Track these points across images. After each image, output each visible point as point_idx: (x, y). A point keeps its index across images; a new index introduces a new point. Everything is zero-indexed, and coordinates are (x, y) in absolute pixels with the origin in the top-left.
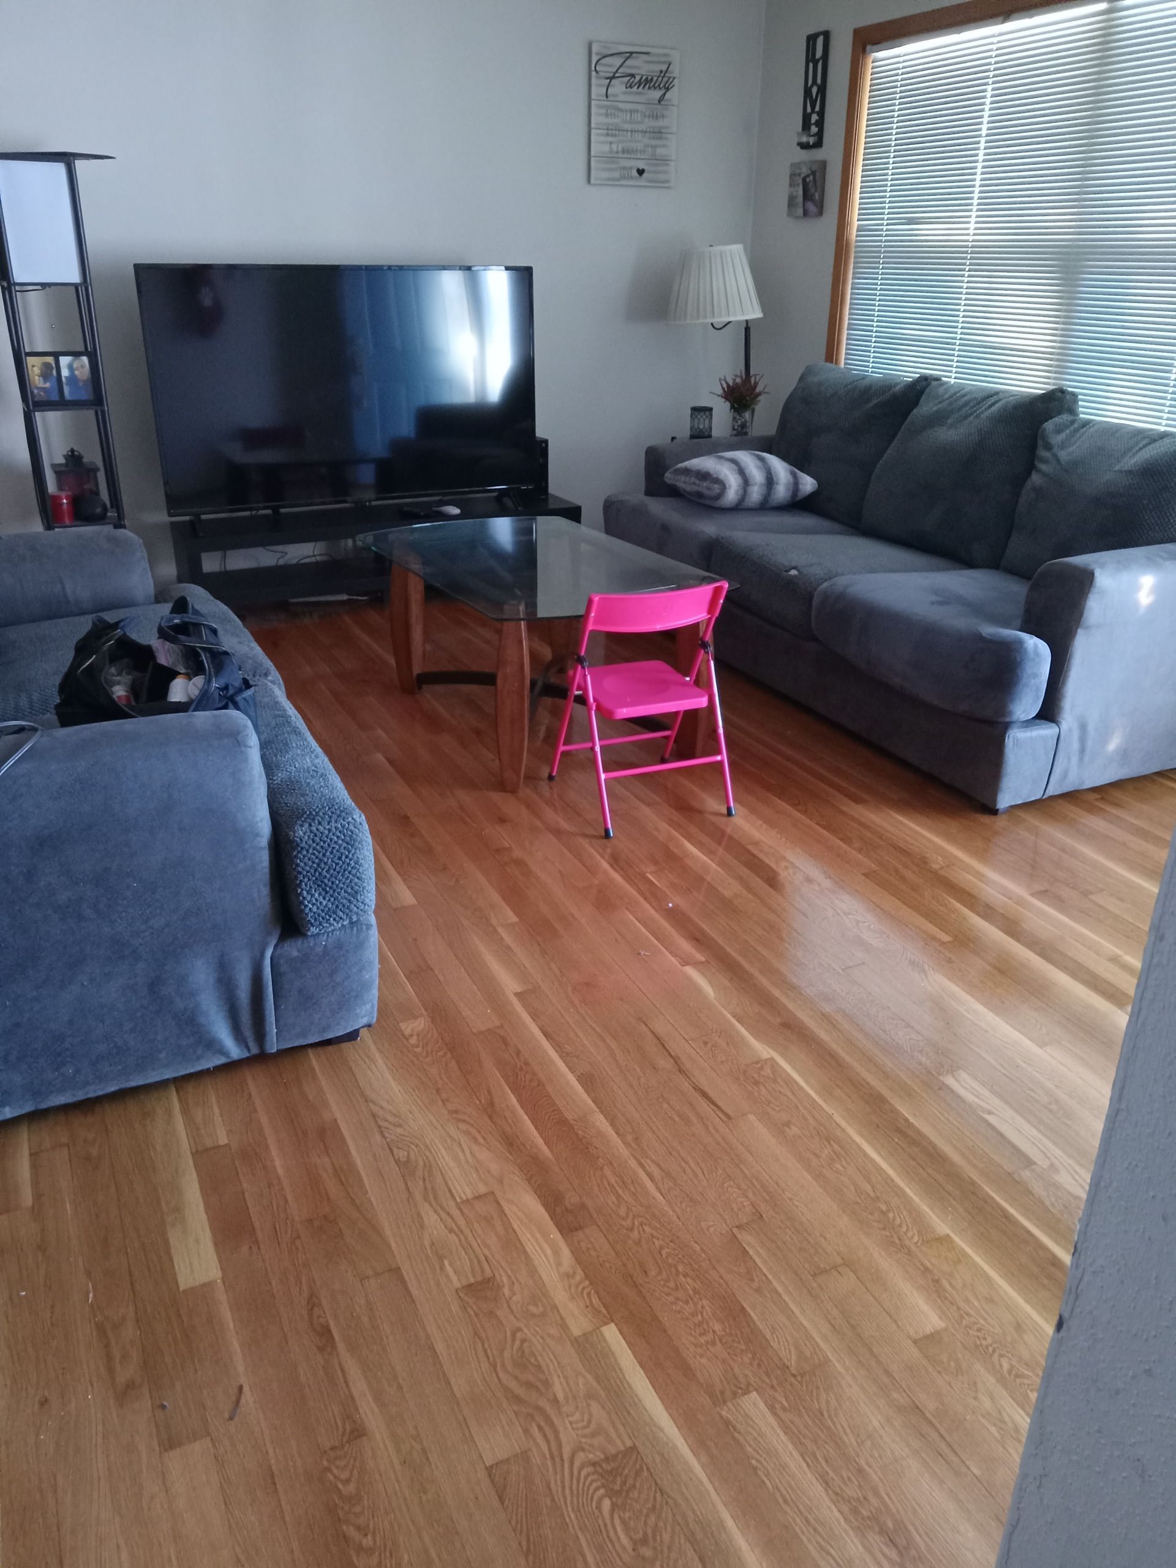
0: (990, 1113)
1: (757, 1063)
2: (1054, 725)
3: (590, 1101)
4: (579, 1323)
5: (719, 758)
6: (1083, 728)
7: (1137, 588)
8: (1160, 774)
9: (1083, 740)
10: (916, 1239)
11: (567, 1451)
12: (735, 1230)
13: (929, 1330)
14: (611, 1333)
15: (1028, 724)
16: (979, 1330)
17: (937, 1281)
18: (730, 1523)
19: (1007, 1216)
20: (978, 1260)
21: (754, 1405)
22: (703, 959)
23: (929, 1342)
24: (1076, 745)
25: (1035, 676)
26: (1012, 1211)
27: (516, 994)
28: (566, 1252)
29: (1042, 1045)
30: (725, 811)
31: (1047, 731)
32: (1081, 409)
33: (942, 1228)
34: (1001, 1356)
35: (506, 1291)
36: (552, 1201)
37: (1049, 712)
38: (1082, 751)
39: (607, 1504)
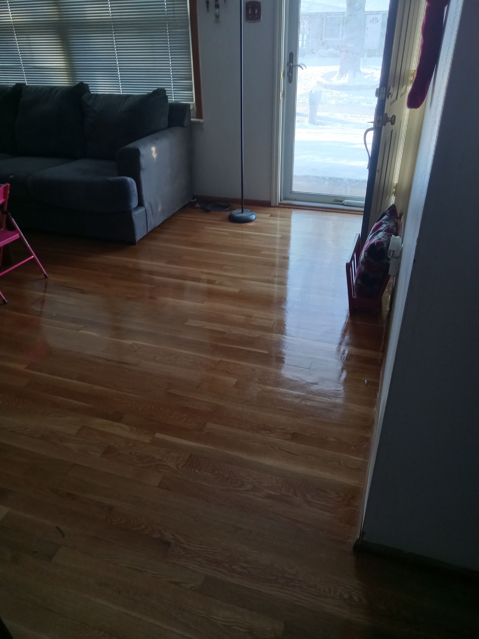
0: (205, 326)
1: (130, 346)
2: (143, 207)
3: (88, 384)
4: (147, 439)
5: (33, 257)
6: (151, 205)
7: (151, 152)
8: (173, 216)
9: (152, 210)
10: (214, 365)
11: (175, 468)
12: (167, 391)
13: (234, 383)
14: (158, 435)
15: (136, 209)
16: (245, 376)
17: (227, 372)
18: (229, 452)
19: (230, 348)
20: (231, 361)
21: (210, 426)
22: (83, 326)
23: (237, 385)
24: (150, 212)
25: (134, 191)
26: (229, 346)
27: (26, 368)
28: (124, 426)
29: (203, 303)
30: (43, 277)
31: (142, 210)
32: (91, 90)
33: (218, 359)
34: (254, 378)
35: (116, 446)
36: (106, 416)
37: (141, 204)
38: (153, 213)
39: (197, 471)
